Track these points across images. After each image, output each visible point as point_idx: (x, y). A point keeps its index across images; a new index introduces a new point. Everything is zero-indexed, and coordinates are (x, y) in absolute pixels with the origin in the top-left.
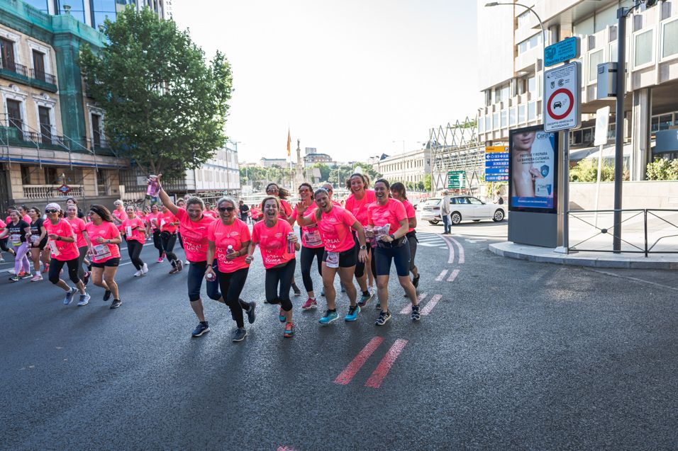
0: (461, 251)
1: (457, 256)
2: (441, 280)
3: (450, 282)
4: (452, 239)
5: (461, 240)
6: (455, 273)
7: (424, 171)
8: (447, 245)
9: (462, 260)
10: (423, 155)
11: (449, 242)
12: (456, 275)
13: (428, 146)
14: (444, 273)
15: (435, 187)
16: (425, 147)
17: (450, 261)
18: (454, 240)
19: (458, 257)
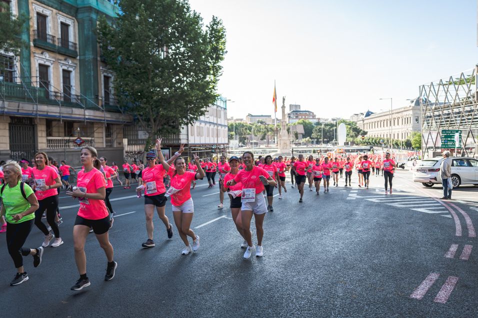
0: (469, 221)
1: (465, 227)
2: (452, 257)
3: (465, 261)
4: (453, 205)
5: (465, 207)
6: (468, 249)
7: (411, 129)
8: (450, 213)
9: (472, 233)
10: (411, 112)
11: (451, 210)
12: (470, 251)
13: (418, 103)
14: (454, 248)
15: (424, 145)
16: (413, 104)
17: (458, 233)
18: (457, 207)
19: (467, 229)
